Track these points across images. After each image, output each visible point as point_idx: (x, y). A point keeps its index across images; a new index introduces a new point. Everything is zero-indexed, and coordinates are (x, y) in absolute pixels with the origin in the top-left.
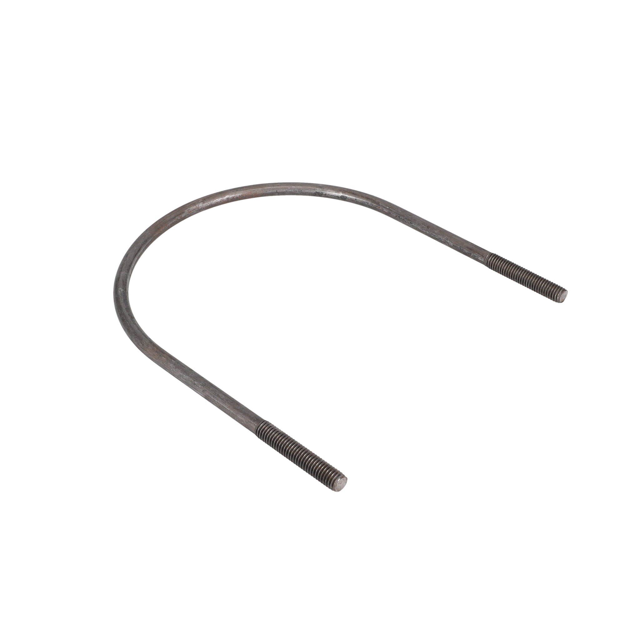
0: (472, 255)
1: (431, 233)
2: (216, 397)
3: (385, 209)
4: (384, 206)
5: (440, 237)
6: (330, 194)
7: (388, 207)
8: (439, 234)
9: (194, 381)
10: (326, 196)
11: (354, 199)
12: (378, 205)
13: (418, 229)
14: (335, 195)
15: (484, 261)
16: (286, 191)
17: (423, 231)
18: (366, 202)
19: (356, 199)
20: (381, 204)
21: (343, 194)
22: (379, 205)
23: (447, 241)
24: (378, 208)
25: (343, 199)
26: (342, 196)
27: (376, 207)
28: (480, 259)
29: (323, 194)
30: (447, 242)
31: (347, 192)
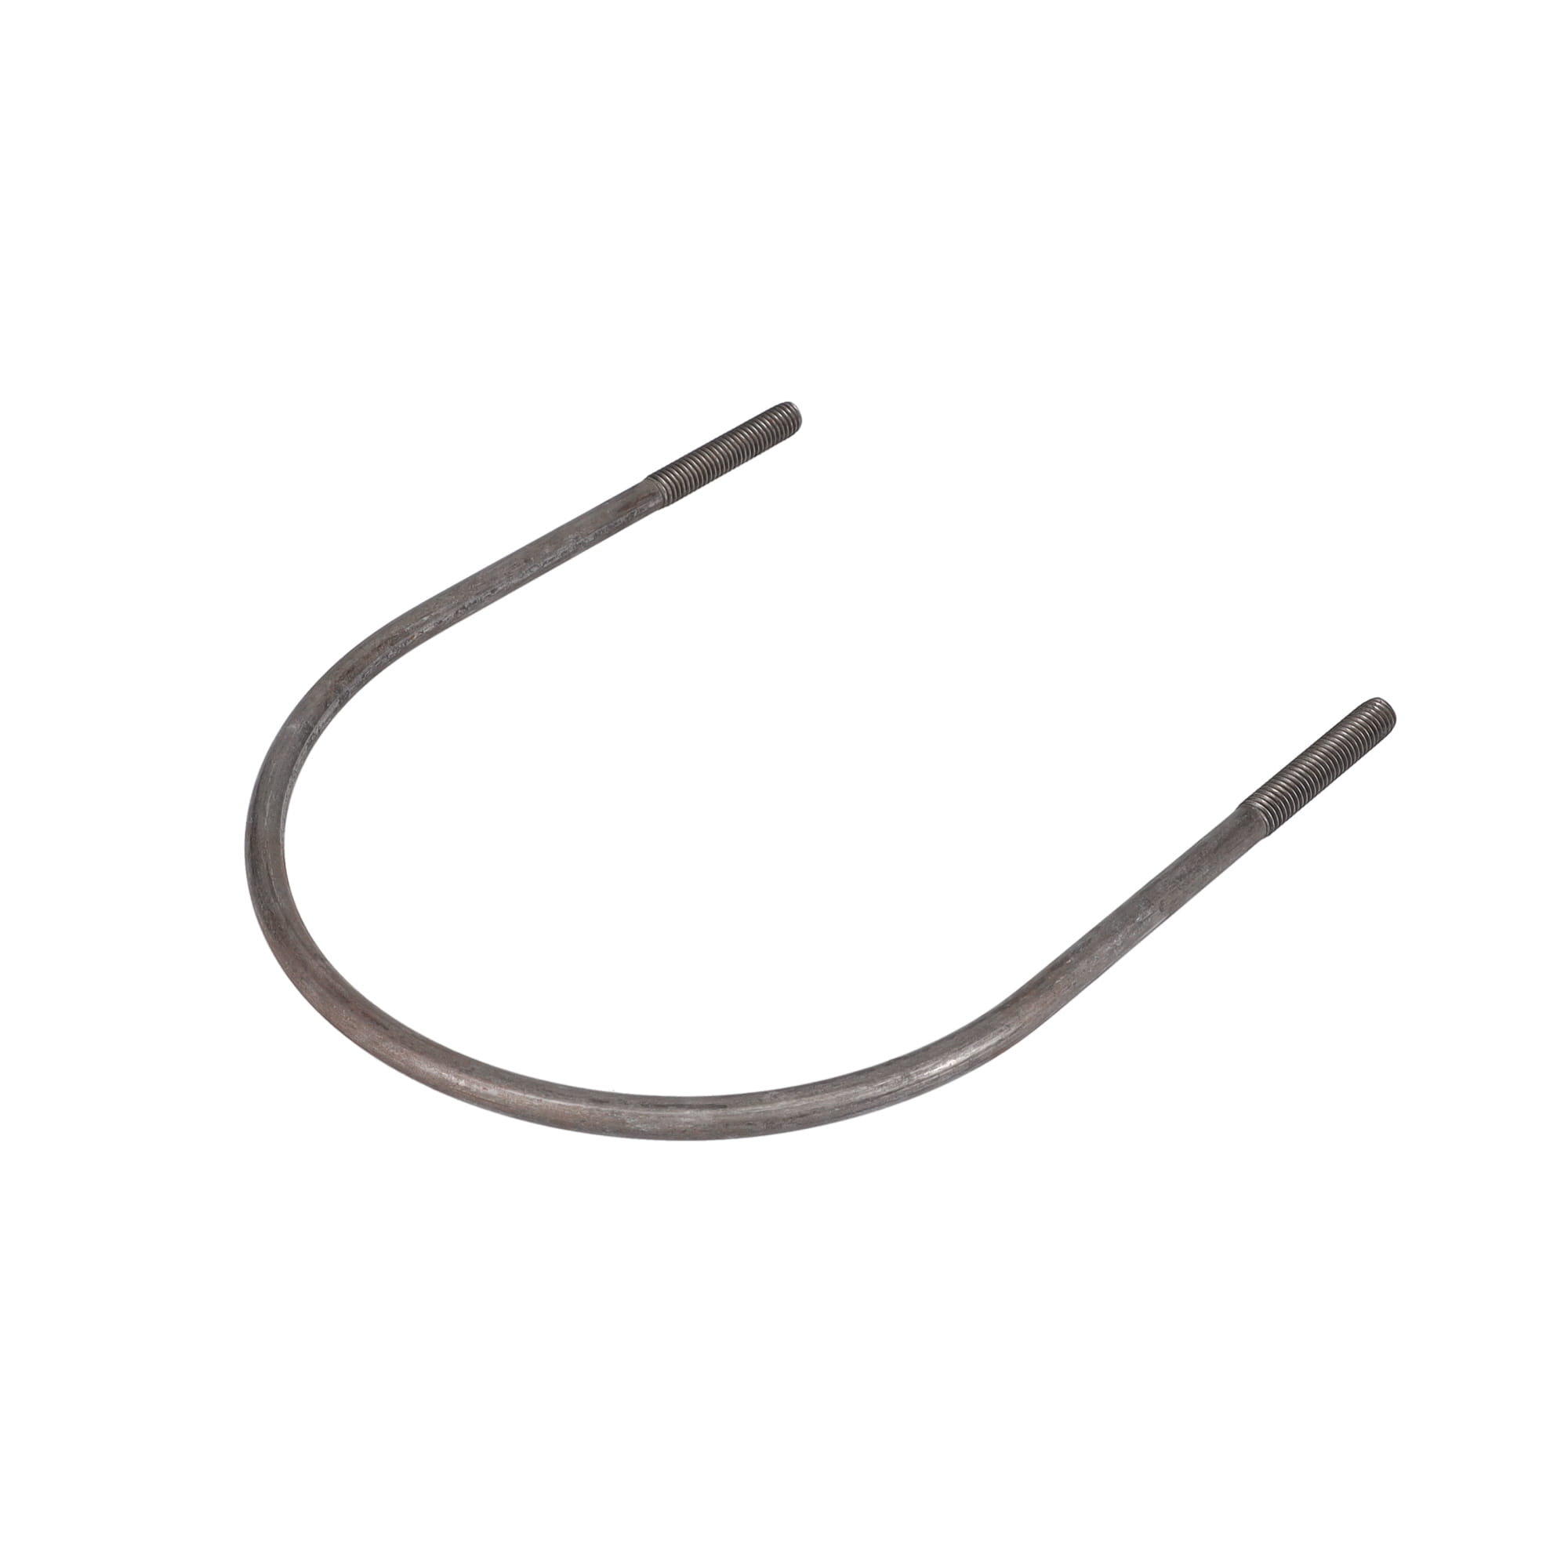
2: (1182, 882)
3: (424, 628)
4: (417, 624)
5: (560, 551)
7: (425, 618)
8: (556, 549)
9: (1134, 922)
12: (406, 636)
17: (526, 579)
20: (408, 628)
22: (409, 634)
24: (412, 640)
27: (406, 643)
28: (653, 504)
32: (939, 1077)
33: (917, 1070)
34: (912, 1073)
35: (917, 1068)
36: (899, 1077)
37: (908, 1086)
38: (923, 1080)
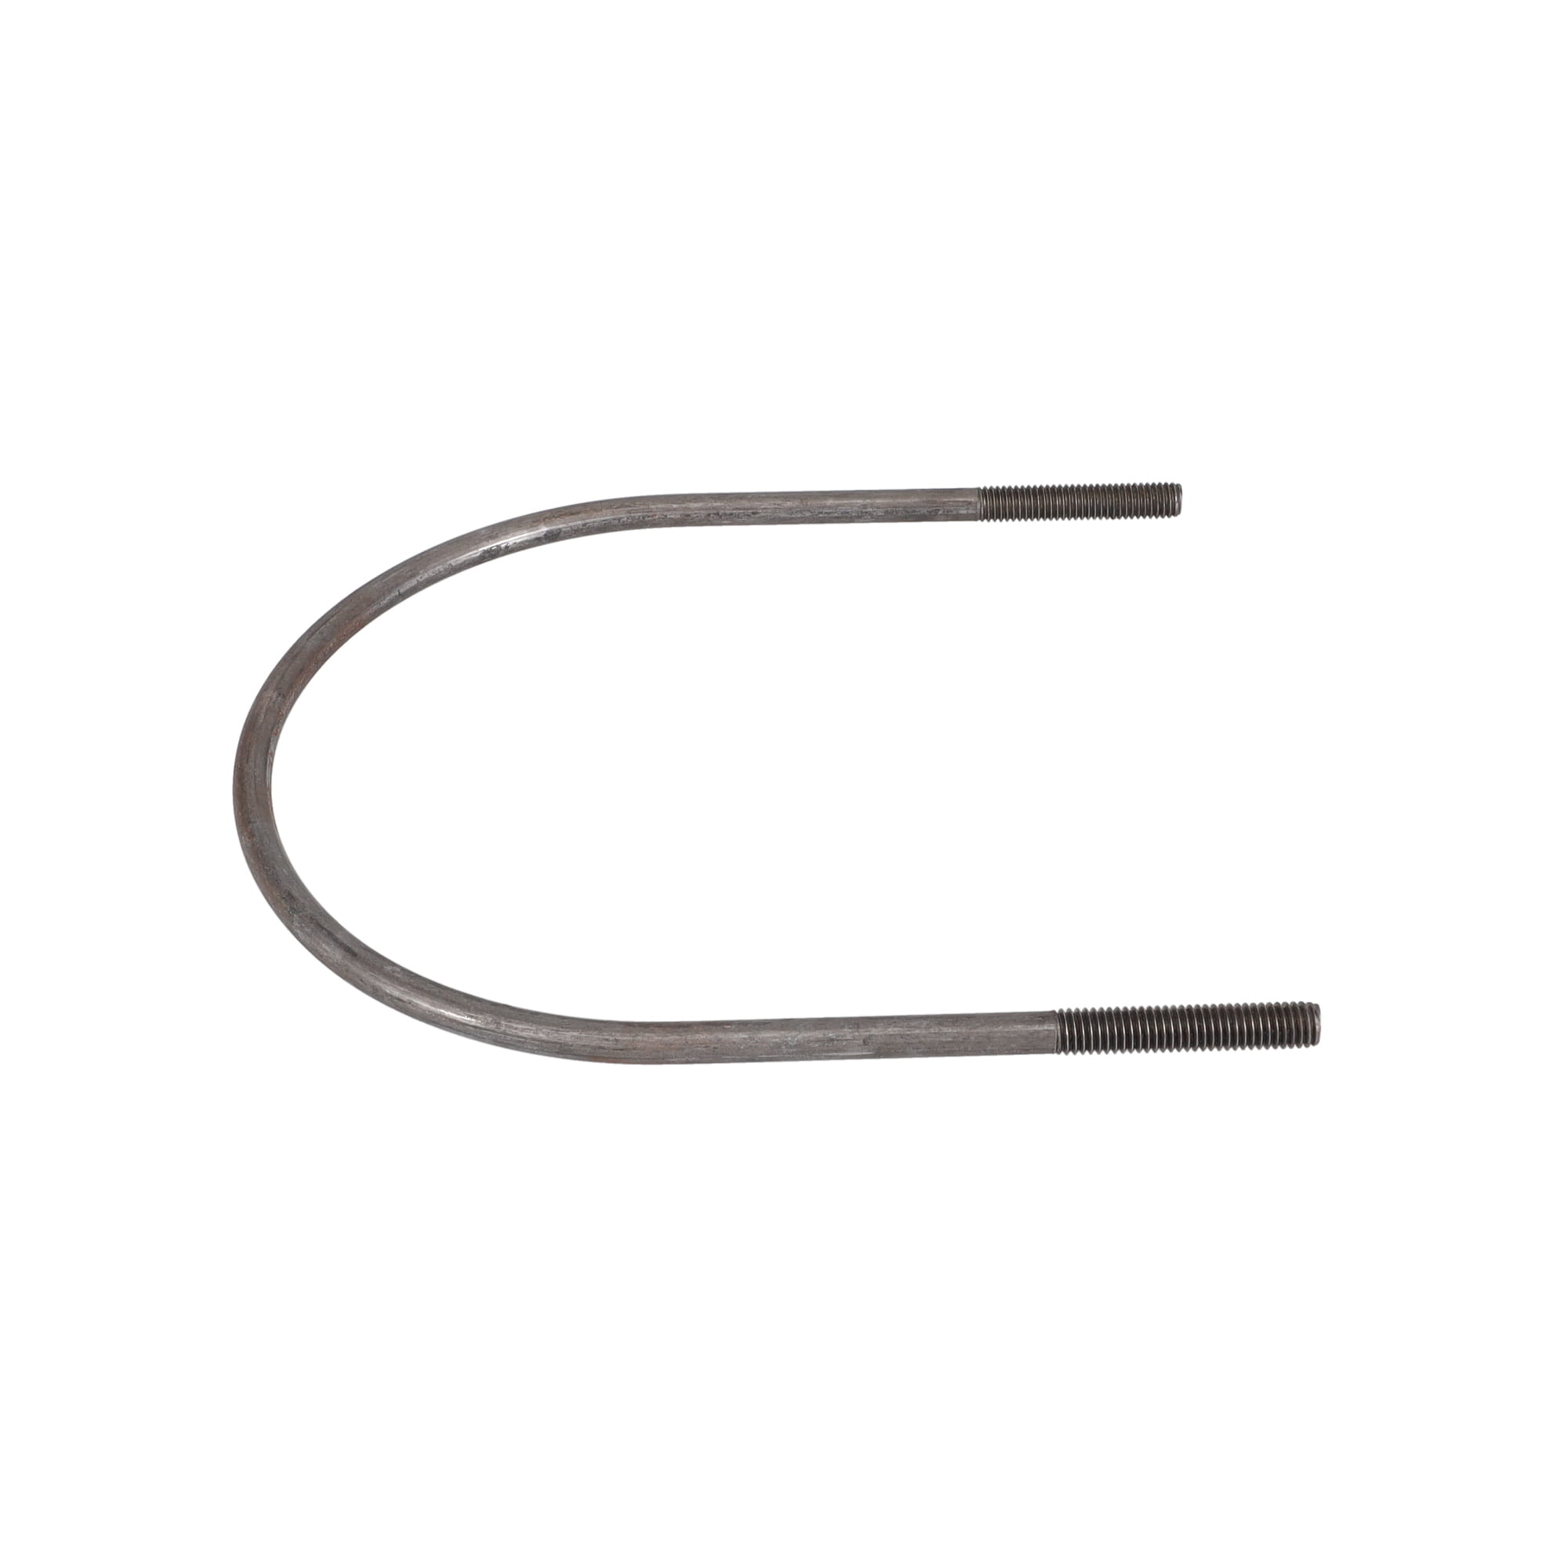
0: (940, 512)
1: (817, 512)
3: (670, 513)
6: (518, 541)
9: (825, 1033)
10: (508, 550)
11: (581, 527)
13: (780, 518)
14: (529, 538)
15: (974, 512)
16: (418, 581)
18: (614, 519)
19: (585, 525)
21: (547, 527)
23: (868, 510)
24: (650, 518)
25: (552, 537)
26: (548, 532)
27: (644, 518)
28: (965, 512)
29: (501, 549)
30: (866, 512)
31: (554, 517)
32: (525, 1042)
33: (509, 1024)
34: (503, 1022)
35: (510, 1022)
36: (491, 1019)
37: (493, 1031)
38: (509, 1035)
